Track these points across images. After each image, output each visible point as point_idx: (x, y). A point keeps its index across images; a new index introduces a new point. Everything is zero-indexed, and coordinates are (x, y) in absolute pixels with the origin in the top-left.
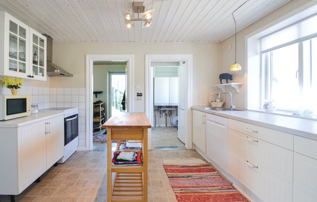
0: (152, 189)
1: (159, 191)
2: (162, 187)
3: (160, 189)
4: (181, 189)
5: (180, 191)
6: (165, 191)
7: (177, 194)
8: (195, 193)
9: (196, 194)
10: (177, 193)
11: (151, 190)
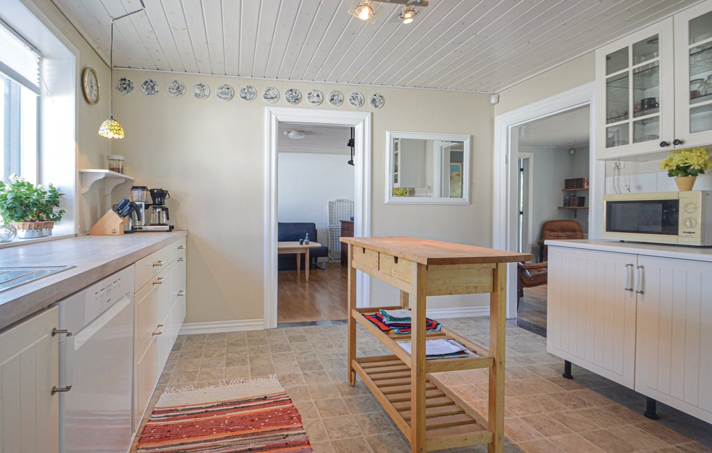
0: (360, 434)
1: (340, 429)
2: (335, 444)
3: (340, 435)
4: (287, 439)
5: (290, 433)
6: (326, 432)
7: (299, 425)
8: (253, 434)
9: (254, 430)
10: (297, 428)
11: (363, 430)
